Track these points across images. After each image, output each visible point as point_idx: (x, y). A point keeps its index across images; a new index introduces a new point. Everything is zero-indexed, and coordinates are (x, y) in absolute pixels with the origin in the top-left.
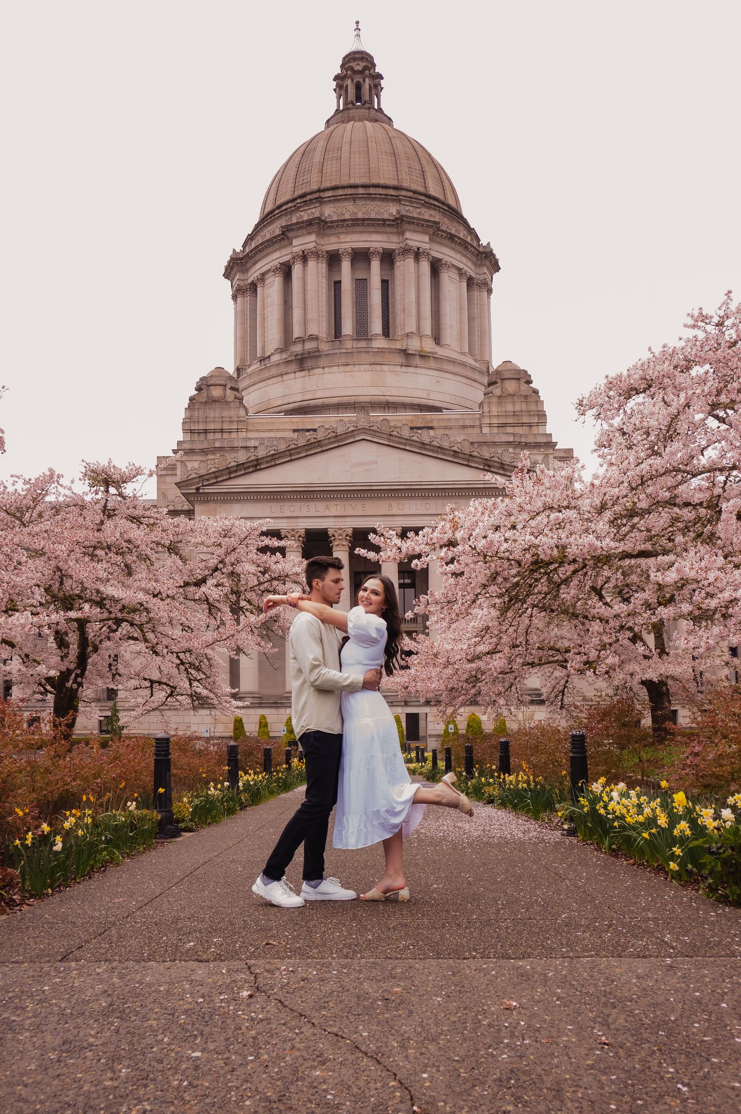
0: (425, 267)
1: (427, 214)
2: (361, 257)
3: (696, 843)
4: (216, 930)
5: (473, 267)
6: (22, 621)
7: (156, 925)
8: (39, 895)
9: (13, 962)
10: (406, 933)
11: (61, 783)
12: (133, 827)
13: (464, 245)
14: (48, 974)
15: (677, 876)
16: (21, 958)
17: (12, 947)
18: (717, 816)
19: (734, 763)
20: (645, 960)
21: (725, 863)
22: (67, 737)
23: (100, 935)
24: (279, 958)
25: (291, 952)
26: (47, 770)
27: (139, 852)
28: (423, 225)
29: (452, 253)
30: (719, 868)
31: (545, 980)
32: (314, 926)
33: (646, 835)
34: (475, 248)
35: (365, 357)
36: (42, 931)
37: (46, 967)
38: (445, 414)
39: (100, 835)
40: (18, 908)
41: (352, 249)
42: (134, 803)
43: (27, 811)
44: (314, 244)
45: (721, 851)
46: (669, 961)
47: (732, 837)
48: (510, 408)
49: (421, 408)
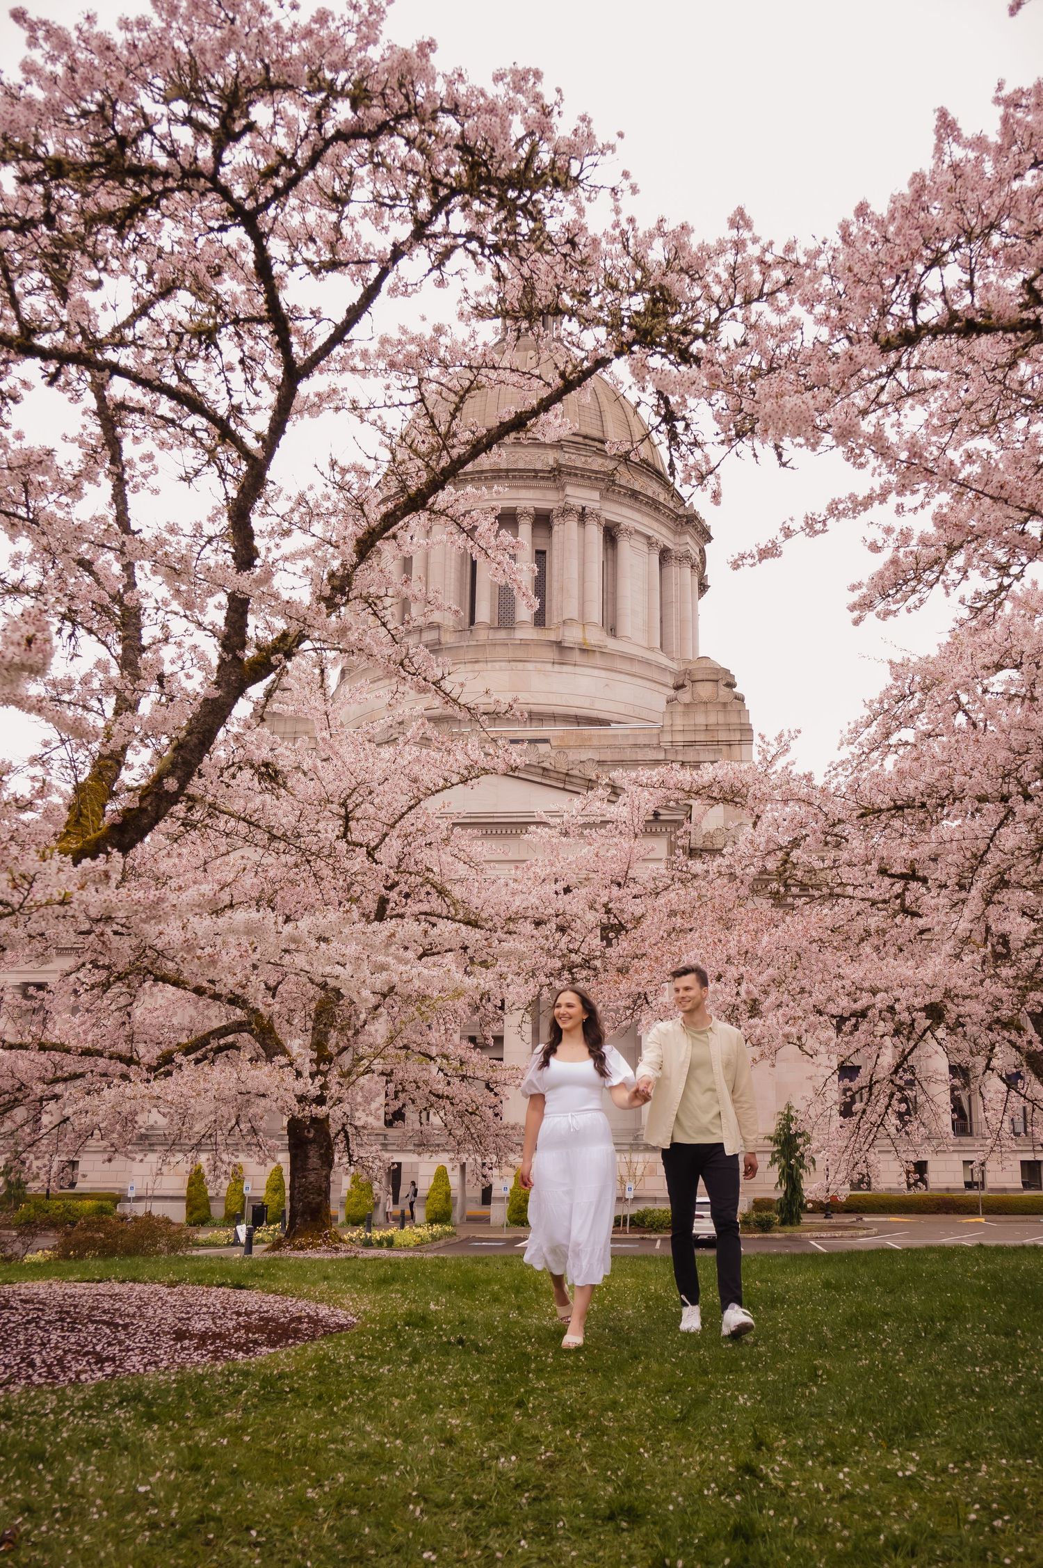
0: (595, 534)
1: (597, 463)
2: (507, 519)
5: (670, 536)
13: (654, 505)
28: (590, 478)
29: (637, 516)
34: (672, 511)
35: (500, 652)
38: (615, 729)
48: (701, 719)
49: (579, 720)
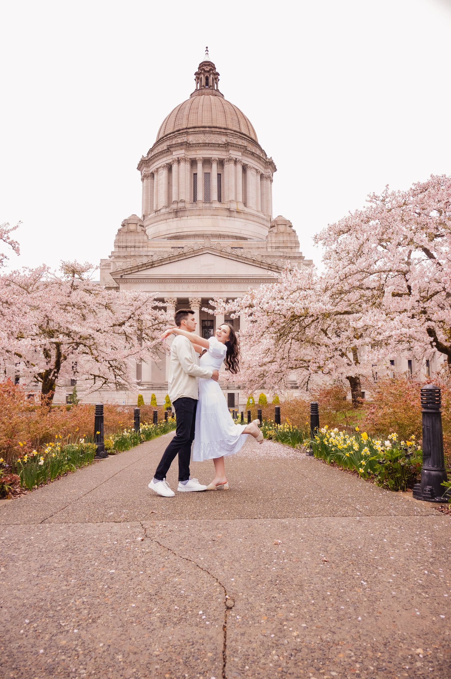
0: (239, 168)
1: (240, 142)
2: (207, 162)
3: (372, 458)
4: (125, 506)
5: (263, 169)
6: (26, 343)
7: (93, 503)
8: (30, 488)
9: (14, 524)
10: (225, 506)
11: (44, 429)
12: (82, 452)
13: (259, 158)
14: (33, 530)
15: (363, 475)
16: (19, 522)
17: (14, 516)
18: (383, 445)
19: (391, 418)
20: (346, 518)
21: (386, 468)
22: (48, 404)
23: (63, 509)
24: (158, 520)
25: (164, 516)
26: (37, 422)
27: (85, 465)
28: (238, 147)
29: (253, 162)
30: (384, 471)
31: (296, 529)
32: (177, 503)
33: (347, 455)
34: (264, 160)
35: (208, 212)
36: (31, 508)
37: (33, 527)
38: (249, 242)
39: (64, 456)
40: (19, 496)
41: (203, 158)
42: (83, 439)
43: (25, 443)
44: (183, 155)
45: (385, 462)
46: (358, 518)
47: (390, 455)
48: (281, 239)
49: (237, 238)
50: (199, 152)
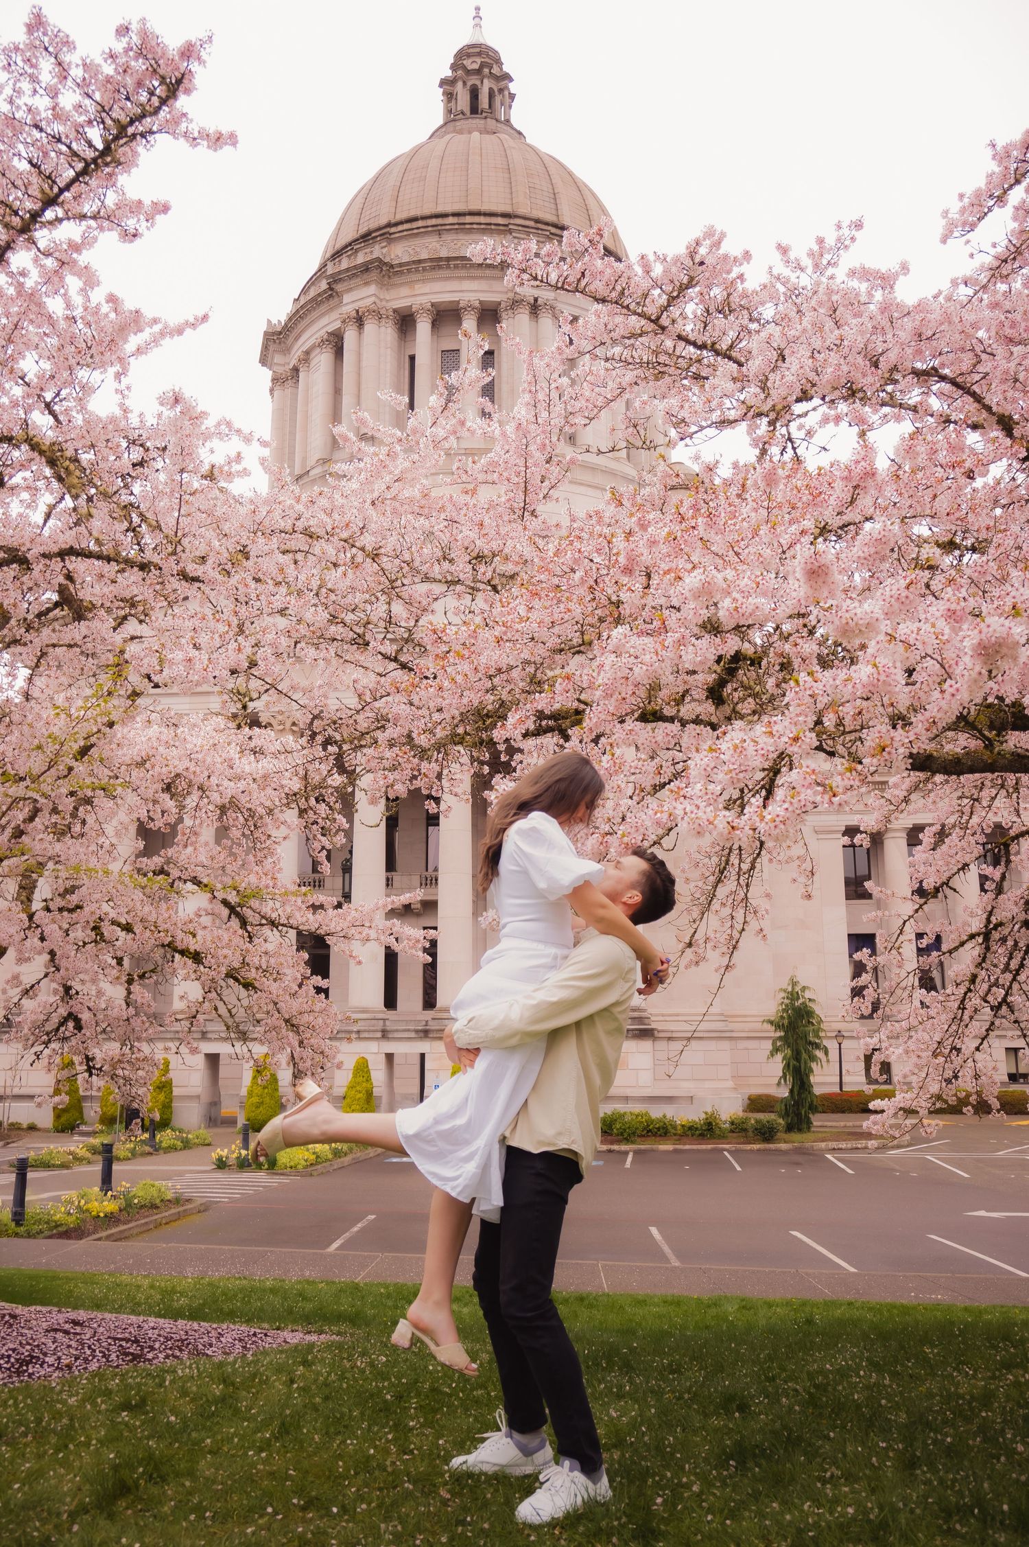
41: (433, 305)
44: (373, 299)
50: (420, 288)
